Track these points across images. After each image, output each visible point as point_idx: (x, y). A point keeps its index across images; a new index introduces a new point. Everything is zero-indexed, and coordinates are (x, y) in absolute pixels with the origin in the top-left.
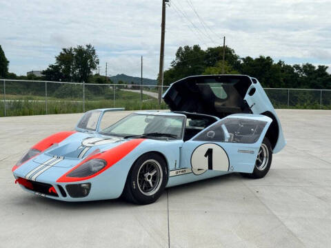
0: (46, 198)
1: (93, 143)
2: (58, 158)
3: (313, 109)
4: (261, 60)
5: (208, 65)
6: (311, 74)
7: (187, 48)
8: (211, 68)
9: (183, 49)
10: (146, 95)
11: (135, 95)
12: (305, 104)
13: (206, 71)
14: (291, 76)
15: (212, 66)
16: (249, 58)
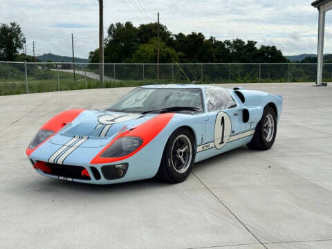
0: (74, 182)
1: (112, 120)
2: (81, 138)
3: (252, 82)
4: (193, 36)
5: (142, 42)
6: (241, 49)
7: (119, 25)
8: (146, 45)
9: (115, 26)
10: (79, 75)
11: (68, 75)
12: (245, 78)
13: (140, 48)
14: (223, 52)
15: (147, 43)
16: (181, 35)
